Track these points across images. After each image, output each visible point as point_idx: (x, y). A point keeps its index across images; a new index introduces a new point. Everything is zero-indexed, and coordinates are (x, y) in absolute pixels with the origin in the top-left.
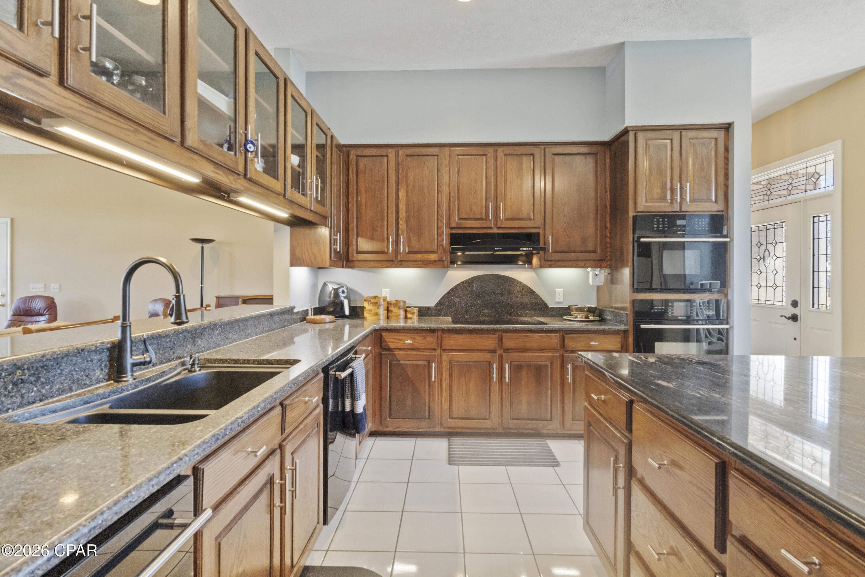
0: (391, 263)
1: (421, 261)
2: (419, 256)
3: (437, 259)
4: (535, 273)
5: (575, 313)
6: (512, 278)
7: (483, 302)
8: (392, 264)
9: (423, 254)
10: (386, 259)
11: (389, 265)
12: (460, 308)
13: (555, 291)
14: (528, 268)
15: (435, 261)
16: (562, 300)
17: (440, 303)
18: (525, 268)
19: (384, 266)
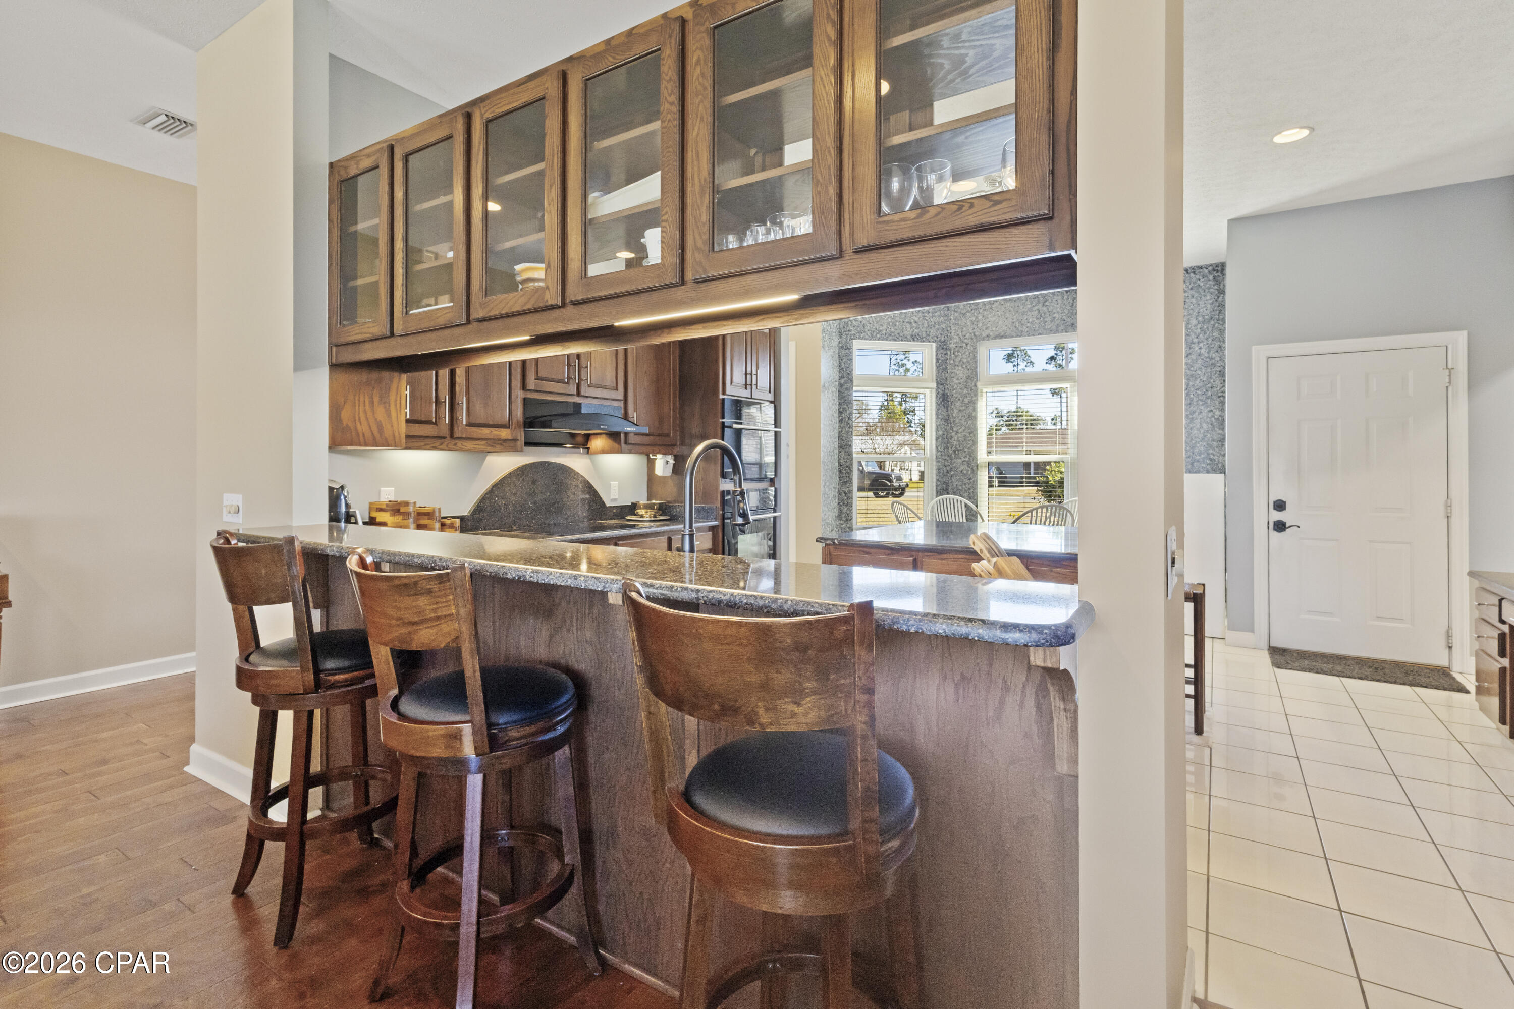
0: (440, 441)
1: (486, 439)
2: (486, 431)
3: (510, 437)
4: (591, 459)
5: (642, 511)
6: (570, 468)
7: (535, 503)
8: (441, 444)
9: (491, 429)
10: (435, 434)
11: (437, 444)
12: (506, 514)
13: (610, 485)
14: (583, 453)
15: (505, 441)
16: (616, 497)
17: (479, 508)
18: (580, 453)
19: (428, 447)
